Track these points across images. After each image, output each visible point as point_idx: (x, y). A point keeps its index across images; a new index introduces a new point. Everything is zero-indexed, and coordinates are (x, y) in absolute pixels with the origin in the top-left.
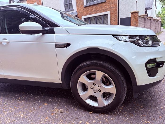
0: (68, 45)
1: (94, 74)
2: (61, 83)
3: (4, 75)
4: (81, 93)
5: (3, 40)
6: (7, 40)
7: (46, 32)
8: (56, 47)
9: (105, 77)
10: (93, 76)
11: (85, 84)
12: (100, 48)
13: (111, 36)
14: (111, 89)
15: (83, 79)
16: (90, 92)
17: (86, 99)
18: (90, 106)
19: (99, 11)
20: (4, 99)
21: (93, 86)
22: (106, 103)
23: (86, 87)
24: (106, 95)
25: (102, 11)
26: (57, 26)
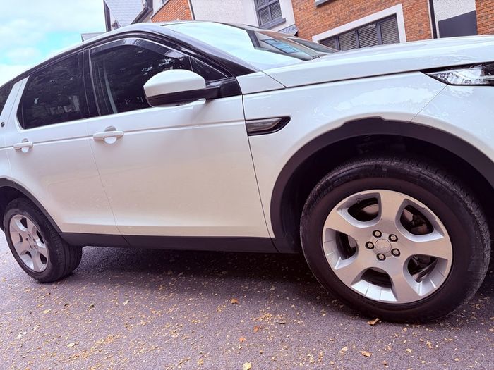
0: (284, 121)
1: (375, 200)
2: (273, 236)
3: (117, 227)
4: (337, 264)
5: (107, 130)
6: (115, 130)
7: (215, 94)
8: (250, 134)
9: (410, 207)
10: (369, 209)
11: (347, 235)
12: (386, 118)
13: (421, 73)
14: (437, 243)
15: (339, 219)
16: (366, 259)
17: (355, 282)
18: (368, 302)
19: (364, 9)
20: (123, 292)
21: (373, 239)
22: (421, 290)
23: (352, 246)
24: (420, 266)
25: (376, 8)
26: (245, 71)
